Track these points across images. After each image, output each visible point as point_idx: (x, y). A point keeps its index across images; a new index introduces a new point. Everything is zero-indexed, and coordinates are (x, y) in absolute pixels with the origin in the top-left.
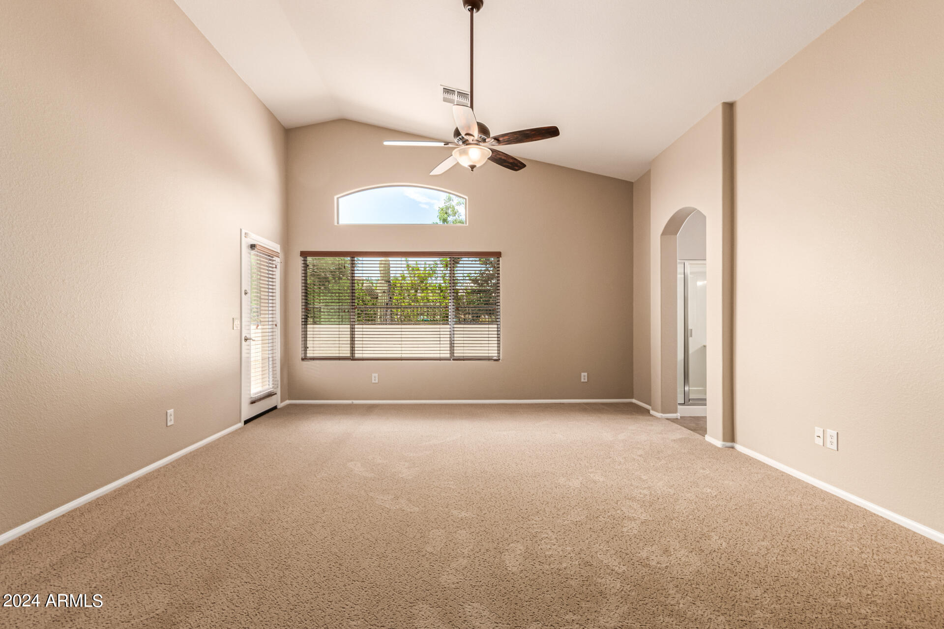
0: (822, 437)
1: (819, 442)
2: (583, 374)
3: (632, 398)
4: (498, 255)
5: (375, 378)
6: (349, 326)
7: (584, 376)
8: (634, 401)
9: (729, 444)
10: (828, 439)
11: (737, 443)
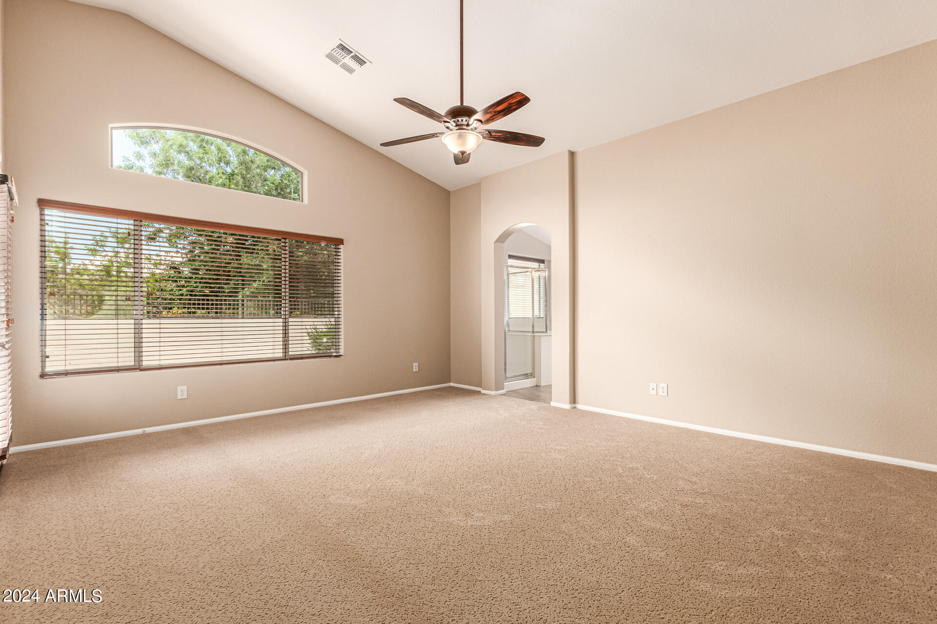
0: (655, 389)
1: (654, 392)
2: (414, 364)
3: (450, 382)
4: (340, 242)
5: (182, 392)
6: (132, 321)
7: (416, 366)
8: (452, 384)
9: (573, 405)
10: (660, 390)
11: (578, 404)
